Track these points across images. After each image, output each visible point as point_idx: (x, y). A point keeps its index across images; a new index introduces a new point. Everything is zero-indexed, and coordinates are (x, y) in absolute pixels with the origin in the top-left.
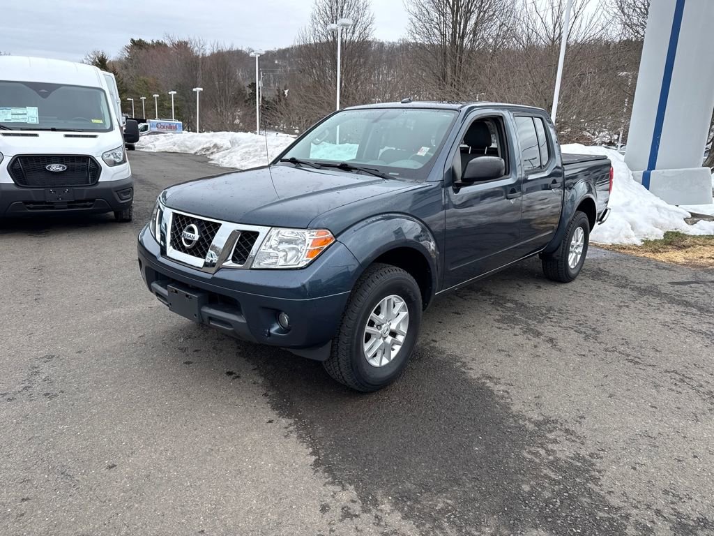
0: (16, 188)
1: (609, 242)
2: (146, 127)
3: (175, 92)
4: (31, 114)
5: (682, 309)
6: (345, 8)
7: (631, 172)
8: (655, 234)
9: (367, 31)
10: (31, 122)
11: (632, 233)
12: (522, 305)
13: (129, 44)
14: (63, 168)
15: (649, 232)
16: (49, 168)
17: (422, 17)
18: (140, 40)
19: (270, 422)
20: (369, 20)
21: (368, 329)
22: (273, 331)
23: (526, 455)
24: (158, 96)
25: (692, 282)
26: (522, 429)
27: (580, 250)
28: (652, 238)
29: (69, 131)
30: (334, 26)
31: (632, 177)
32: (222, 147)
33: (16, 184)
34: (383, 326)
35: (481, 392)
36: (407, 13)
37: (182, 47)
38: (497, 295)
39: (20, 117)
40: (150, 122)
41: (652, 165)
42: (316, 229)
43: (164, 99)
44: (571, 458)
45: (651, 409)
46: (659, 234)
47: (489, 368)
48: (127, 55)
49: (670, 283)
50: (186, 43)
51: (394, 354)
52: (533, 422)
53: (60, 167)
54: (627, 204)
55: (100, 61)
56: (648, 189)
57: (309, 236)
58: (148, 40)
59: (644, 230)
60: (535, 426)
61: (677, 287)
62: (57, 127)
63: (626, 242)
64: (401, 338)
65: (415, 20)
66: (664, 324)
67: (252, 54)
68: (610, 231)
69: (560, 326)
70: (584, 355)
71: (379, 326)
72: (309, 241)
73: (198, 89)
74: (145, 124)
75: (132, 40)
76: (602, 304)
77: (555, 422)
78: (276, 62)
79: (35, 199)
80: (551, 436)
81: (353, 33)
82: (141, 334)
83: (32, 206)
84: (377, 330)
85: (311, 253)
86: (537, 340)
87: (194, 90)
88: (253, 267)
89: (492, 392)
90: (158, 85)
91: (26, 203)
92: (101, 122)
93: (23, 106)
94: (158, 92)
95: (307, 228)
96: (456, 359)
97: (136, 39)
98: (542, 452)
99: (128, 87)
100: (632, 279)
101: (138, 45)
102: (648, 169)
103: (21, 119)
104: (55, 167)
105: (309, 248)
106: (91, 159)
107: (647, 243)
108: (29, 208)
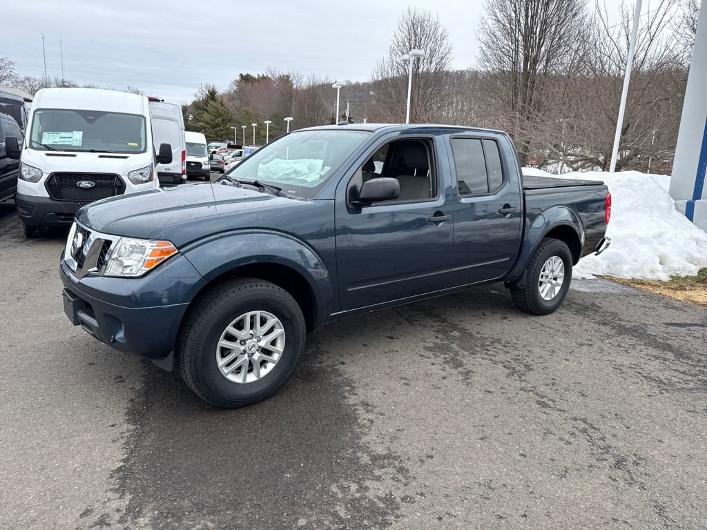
0: (50, 201)
1: (628, 276)
2: (241, 152)
3: (270, 122)
4: (76, 138)
5: (655, 352)
6: (423, 39)
7: (673, 202)
8: (687, 270)
9: (443, 61)
10: (75, 144)
11: (660, 267)
12: (470, 334)
13: (238, 78)
14: (92, 184)
15: (681, 267)
16: (79, 184)
17: (492, 45)
18: (248, 75)
19: (113, 426)
20: (447, 49)
21: (223, 343)
22: (117, 337)
23: (334, 488)
24: (256, 125)
25: (696, 325)
26: (354, 461)
27: (560, 281)
28: (683, 275)
29: (104, 153)
30: (406, 57)
31: (674, 207)
32: (300, 173)
33: (51, 198)
34: (247, 342)
35: (347, 418)
36: (478, 42)
37: (285, 80)
38: (450, 323)
39: (67, 140)
40: (244, 148)
41: (698, 194)
42: (156, 239)
43: (261, 127)
44: (380, 499)
45: (518, 458)
46: (693, 270)
47: (374, 396)
48: (235, 88)
49: (666, 324)
50: (288, 77)
51: (264, 372)
52: (372, 456)
53: (89, 183)
54: (660, 235)
55: (211, 94)
56: (692, 220)
57: (149, 246)
58: (255, 75)
59: (675, 265)
60: (371, 460)
61: (670, 329)
62: (95, 149)
63: (649, 276)
64: (276, 357)
65: (484, 48)
66: (619, 369)
67: (334, 86)
68: (631, 264)
69: (491, 360)
70: (491, 392)
71: (243, 342)
72: (148, 251)
73: (289, 119)
74: (240, 150)
75: (241, 74)
76: (562, 340)
77: (395, 458)
78: (371, 93)
79: (65, 211)
80: (377, 472)
81: (431, 63)
82: (74, 335)
83: (63, 217)
84: (240, 346)
85: (149, 263)
86: (454, 371)
87: (285, 119)
88: (106, 274)
89: (356, 419)
90: (257, 116)
91: (58, 214)
92: (136, 145)
93: (71, 131)
94: (256, 121)
95: (148, 239)
96: (349, 383)
97: (244, 74)
98: (354, 487)
99: (233, 117)
100: (622, 317)
101: (246, 79)
102: (693, 199)
103: (67, 142)
104: (84, 184)
105: (148, 258)
106: (118, 177)
107: (675, 279)
108: (61, 219)
